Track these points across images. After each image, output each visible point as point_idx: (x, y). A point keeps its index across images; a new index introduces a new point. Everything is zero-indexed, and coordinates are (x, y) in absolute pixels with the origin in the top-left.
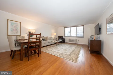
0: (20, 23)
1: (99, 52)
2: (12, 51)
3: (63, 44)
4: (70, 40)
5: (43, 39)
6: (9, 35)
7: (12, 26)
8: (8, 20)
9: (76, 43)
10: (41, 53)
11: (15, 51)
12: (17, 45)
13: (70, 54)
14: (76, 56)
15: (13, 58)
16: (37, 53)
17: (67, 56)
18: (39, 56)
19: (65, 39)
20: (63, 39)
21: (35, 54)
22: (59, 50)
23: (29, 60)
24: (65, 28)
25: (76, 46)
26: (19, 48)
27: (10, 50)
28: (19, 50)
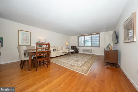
0: (31, 32)
1: (116, 64)
2: (22, 61)
3: (76, 55)
4: (84, 50)
5: (53, 49)
6: (20, 45)
7: (23, 36)
8: (19, 30)
9: (91, 54)
10: (50, 64)
11: (25, 61)
12: (26, 55)
13: (81, 66)
14: (87, 68)
15: (22, 68)
16: (46, 64)
17: (77, 68)
18: (47, 67)
19: (78, 49)
20: (77, 49)
21: (44, 64)
22: (69, 62)
23: (37, 71)
24: (78, 36)
25: (90, 57)
26: (28, 59)
27: (20, 60)
28: (28, 60)
